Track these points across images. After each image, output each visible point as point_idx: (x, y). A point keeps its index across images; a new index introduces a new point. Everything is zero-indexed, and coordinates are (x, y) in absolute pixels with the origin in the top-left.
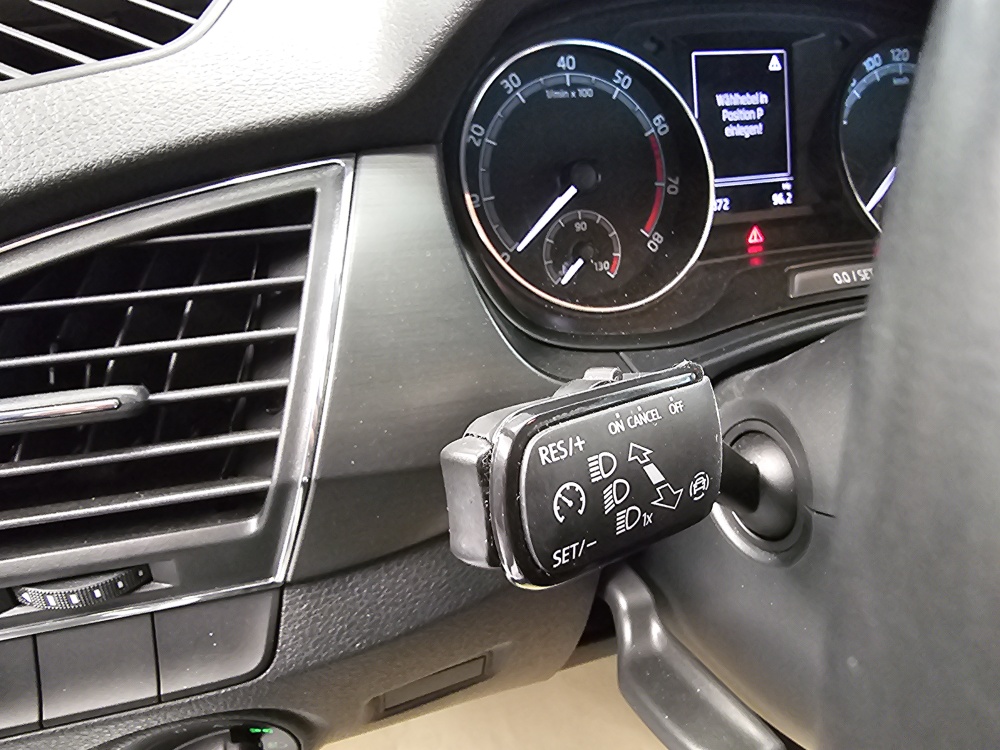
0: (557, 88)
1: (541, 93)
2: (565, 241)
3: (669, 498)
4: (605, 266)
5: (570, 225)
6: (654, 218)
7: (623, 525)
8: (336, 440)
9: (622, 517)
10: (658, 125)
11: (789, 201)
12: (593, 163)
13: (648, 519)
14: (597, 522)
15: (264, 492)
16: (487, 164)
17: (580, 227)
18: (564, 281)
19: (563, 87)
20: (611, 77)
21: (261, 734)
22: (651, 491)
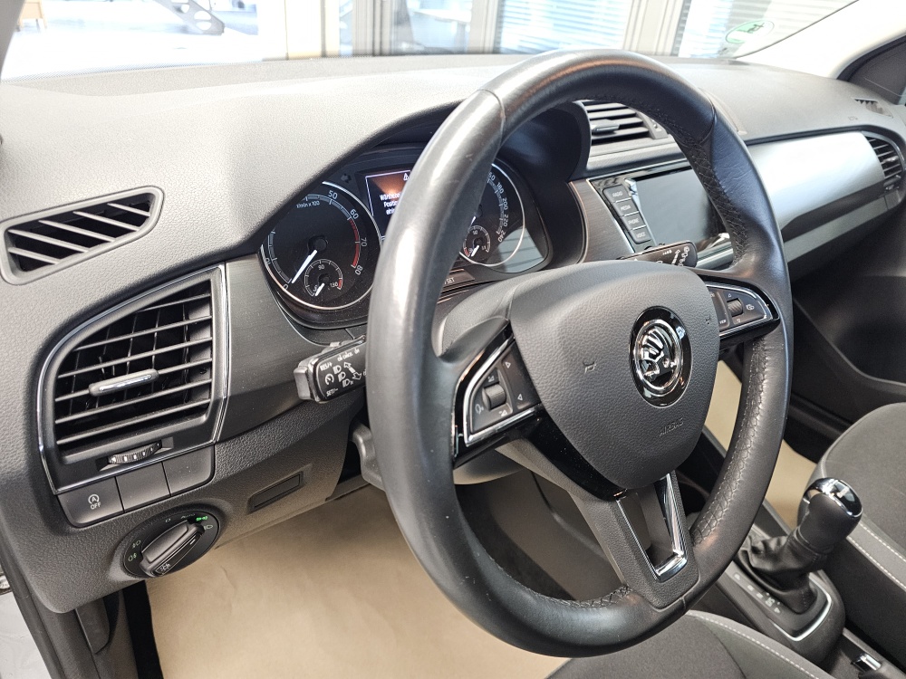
0: (302, 203)
2: (315, 276)
3: (357, 376)
4: (335, 284)
5: (316, 267)
6: (357, 259)
7: (345, 385)
8: (236, 380)
9: (344, 382)
10: (353, 215)
12: (323, 237)
13: (352, 383)
14: (337, 384)
15: (208, 404)
16: (272, 243)
17: (321, 267)
18: (317, 294)
19: (304, 202)
20: (327, 194)
21: (202, 520)
22: (352, 375)
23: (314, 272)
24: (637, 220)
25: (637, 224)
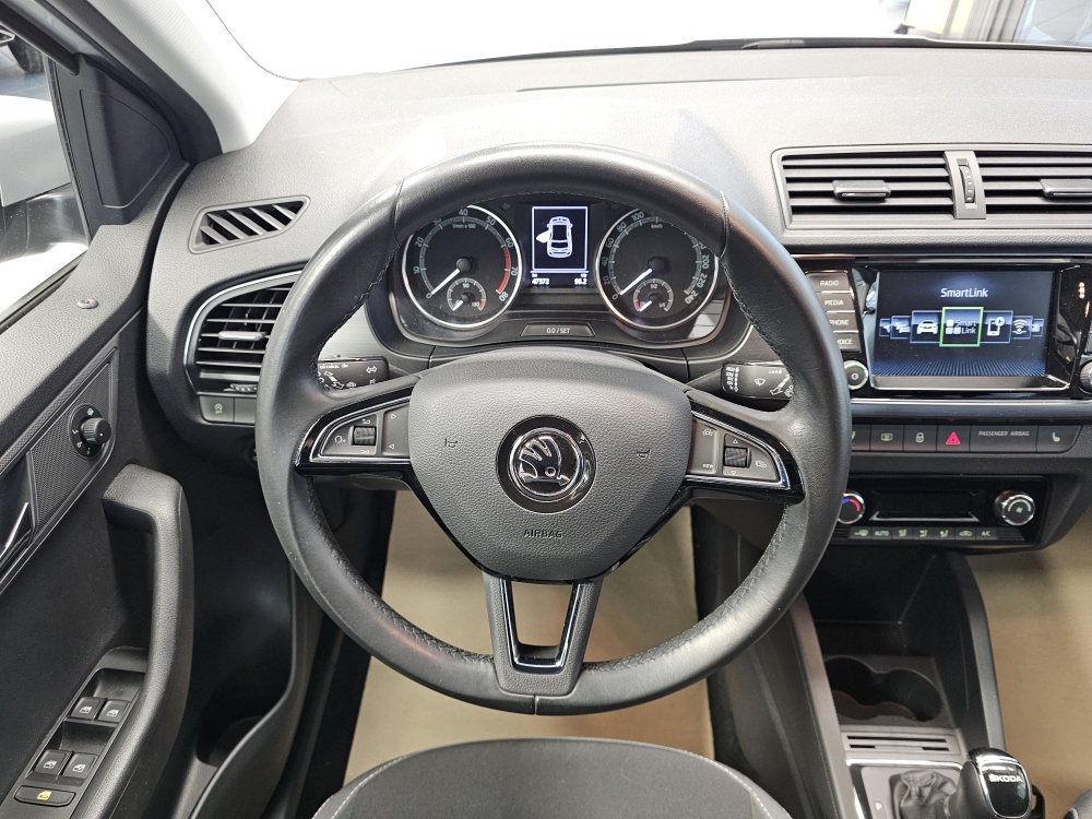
0: (458, 223)
1: (451, 225)
4: (476, 304)
5: (461, 285)
6: (504, 286)
10: (507, 243)
11: (585, 283)
16: (424, 255)
17: (465, 285)
19: (462, 223)
22: (332, 383)
23: (459, 289)
24: (845, 322)
25: (843, 327)
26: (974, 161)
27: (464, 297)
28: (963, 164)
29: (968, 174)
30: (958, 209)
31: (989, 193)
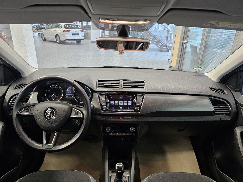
4: (57, 99)
10: (62, 91)
11: (73, 96)
16: (49, 92)
19: (55, 88)
23: (54, 97)
24: (104, 101)
25: (104, 102)
26: (123, 82)
27: (55, 98)
28: (121, 82)
29: (121, 83)
30: (120, 87)
31: (124, 85)
